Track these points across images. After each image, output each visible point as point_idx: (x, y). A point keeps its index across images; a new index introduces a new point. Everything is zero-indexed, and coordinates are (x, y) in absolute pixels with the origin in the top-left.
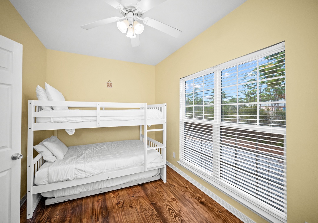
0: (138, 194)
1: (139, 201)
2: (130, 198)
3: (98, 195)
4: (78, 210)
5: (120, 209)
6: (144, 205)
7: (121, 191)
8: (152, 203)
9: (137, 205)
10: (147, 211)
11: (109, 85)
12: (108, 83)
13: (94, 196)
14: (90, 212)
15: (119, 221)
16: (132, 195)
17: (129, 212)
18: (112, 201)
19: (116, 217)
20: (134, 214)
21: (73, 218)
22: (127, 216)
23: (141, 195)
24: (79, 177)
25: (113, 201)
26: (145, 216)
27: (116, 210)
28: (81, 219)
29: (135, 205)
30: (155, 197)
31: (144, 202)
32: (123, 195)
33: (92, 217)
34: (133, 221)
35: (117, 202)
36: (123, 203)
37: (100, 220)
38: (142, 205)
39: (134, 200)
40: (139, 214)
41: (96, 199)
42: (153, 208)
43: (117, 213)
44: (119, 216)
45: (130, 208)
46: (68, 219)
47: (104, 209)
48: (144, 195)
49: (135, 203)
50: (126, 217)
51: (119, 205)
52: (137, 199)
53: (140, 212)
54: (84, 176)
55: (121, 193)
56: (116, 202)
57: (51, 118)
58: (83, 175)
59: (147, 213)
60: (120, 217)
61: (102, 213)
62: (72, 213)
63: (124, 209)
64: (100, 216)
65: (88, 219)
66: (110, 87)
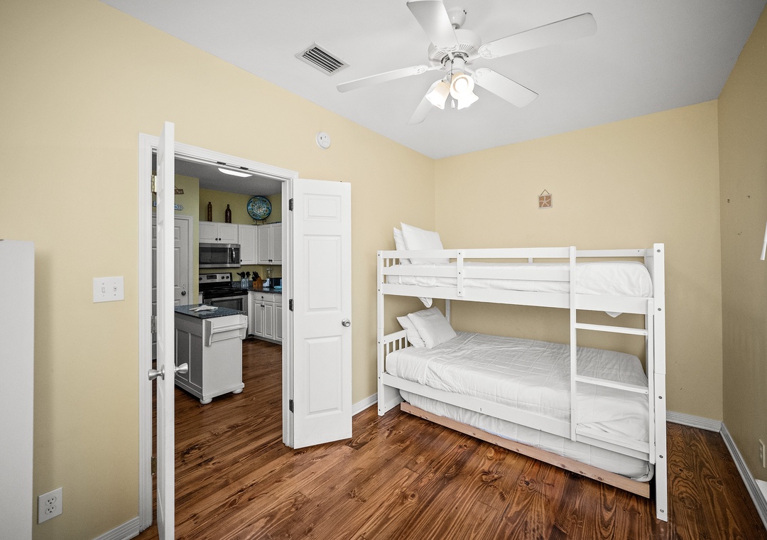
0: (545, 486)
1: (532, 500)
2: (519, 481)
3: (470, 438)
4: (426, 440)
5: (481, 484)
6: (532, 515)
7: (516, 457)
8: (555, 527)
9: (518, 504)
10: (526, 530)
11: (545, 202)
12: (541, 198)
13: (462, 435)
14: (437, 453)
15: (460, 498)
16: (527, 480)
17: (489, 501)
18: (480, 462)
19: (461, 489)
20: (494, 513)
21: (413, 446)
22: (479, 503)
23: (548, 494)
24: (432, 385)
25: (482, 463)
26: (512, 534)
27: (473, 480)
28: (419, 454)
29: (513, 501)
30: (581, 524)
31: (539, 510)
32: (509, 467)
33: (432, 461)
34: (481, 518)
35: (486, 470)
36: (496, 480)
37: (438, 474)
38: (527, 510)
39: (522, 490)
40: (502, 520)
41: (462, 441)
42: (546, 536)
43: (470, 485)
44: (468, 491)
45: (499, 497)
46: (408, 443)
47: (457, 464)
48: (556, 497)
49: (517, 497)
50: (475, 503)
51: (484, 477)
52: (530, 495)
53: (509, 519)
54: (440, 387)
55: (510, 460)
56: (486, 468)
57: (400, 278)
58: (438, 384)
59: (522, 534)
60: (468, 495)
61: (450, 467)
62: (418, 439)
63: (485, 489)
64: (443, 469)
65: (426, 460)
66: (545, 206)
